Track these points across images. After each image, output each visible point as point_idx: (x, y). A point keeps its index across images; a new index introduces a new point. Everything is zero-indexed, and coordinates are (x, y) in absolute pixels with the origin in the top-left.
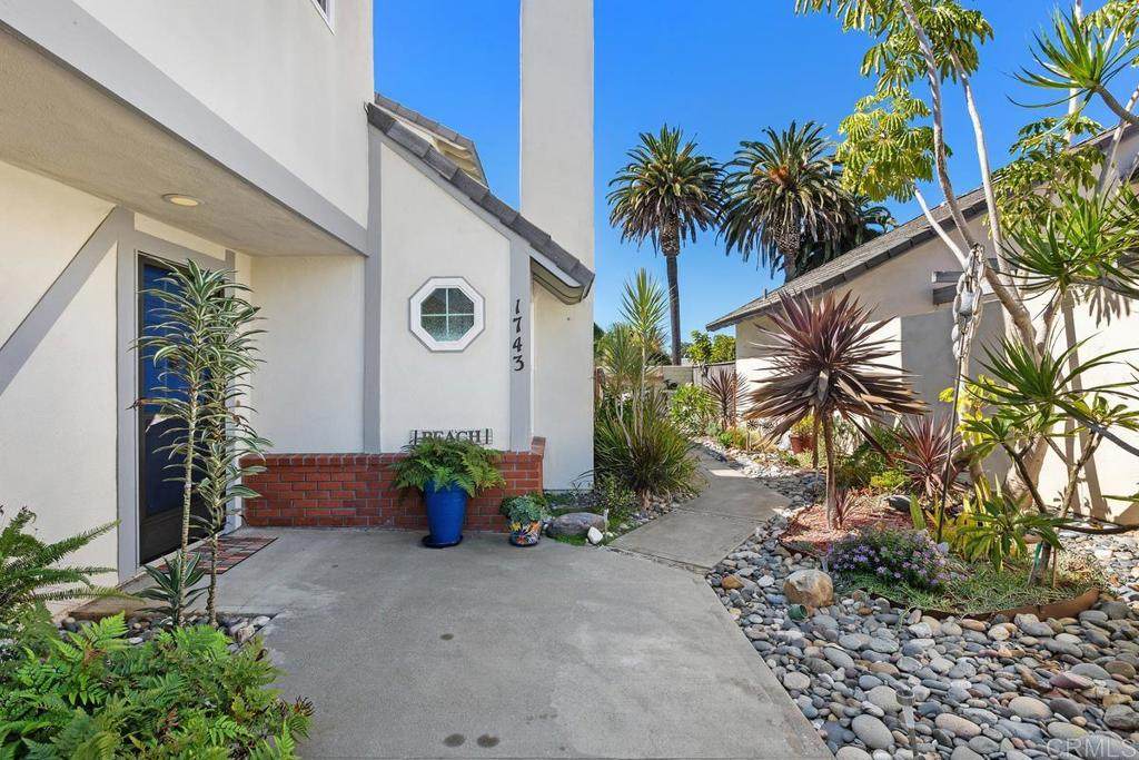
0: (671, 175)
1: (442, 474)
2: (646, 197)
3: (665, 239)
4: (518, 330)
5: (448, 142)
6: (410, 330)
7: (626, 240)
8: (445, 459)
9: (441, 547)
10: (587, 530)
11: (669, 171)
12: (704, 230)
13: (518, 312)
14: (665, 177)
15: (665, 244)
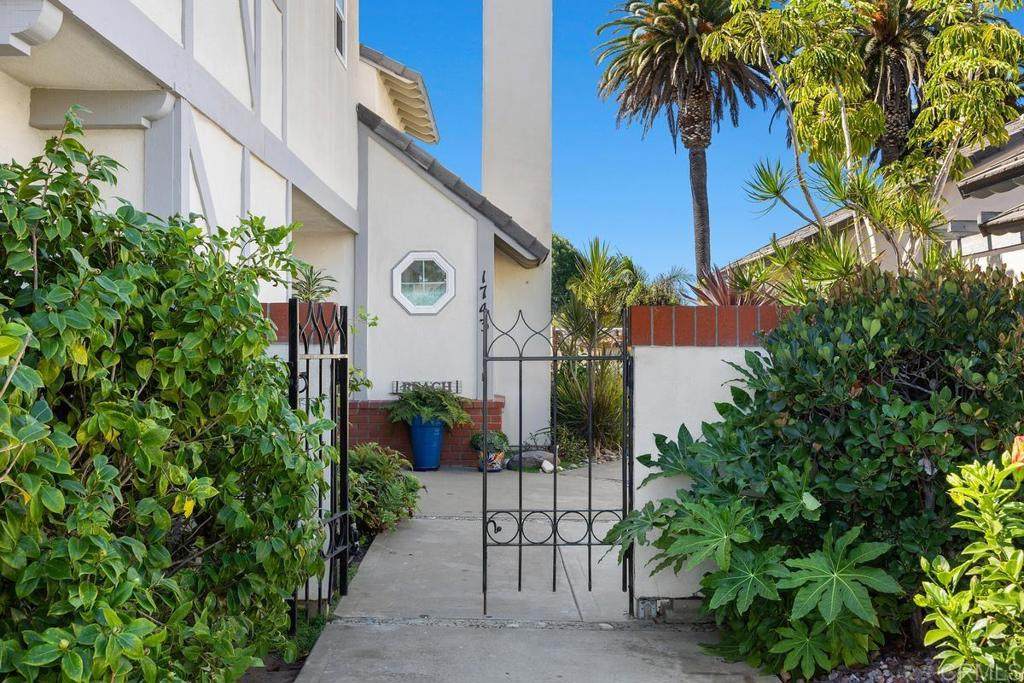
0: (695, 21)
1: (427, 413)
2: (654, 56)
3: (686, 122)
4: (484, 297)
5: (394, 75)
6: (392, 296)
7: (624, 121)
8: (428, 401)
9: (424, 470)
10: (541, 463)
11: (693, 14)
12: (752, 105)
13: (484, 281)
14: (686, 24)
15: (687, 129)
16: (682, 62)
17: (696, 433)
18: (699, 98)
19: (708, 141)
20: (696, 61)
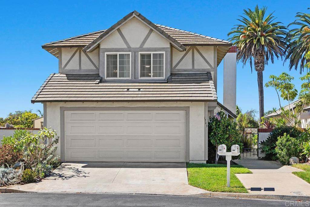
2: (247, 44)
3: (256, 63)
11: (259, 31)
14: (257, 34)
15: (257, 65)
16: (255, 45)
17: (265, 141)
18: (261, 56)
19: (263, 69)
20: (260, 46)
